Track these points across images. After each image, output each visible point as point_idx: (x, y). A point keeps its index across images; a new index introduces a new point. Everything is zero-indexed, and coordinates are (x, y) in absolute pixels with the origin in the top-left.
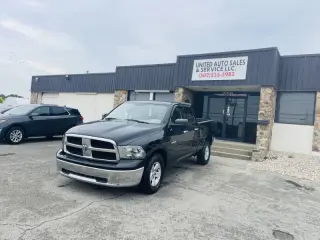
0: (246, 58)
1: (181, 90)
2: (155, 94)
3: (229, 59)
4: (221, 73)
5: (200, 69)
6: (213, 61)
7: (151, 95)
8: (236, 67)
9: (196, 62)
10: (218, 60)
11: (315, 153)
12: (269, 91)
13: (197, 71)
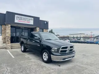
0: (33, 18)
1: (10, 25)
3: (28, 18)
4: (26, 21)
6: (23, 17)
8: (30, 21)
9: (16, 16)
13: (17, 19)
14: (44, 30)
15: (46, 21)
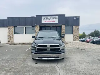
0: (58, 17)
1: (38, 26)
2: (25, 27)
3: (53, 17)
4: (51, 21)
5: (44, 19)
6: (48, 17)
7: (25, 28)
8: (55, 19)
9: (43, 17)
10: (50, 17)
11: (74, 41)
12: (64, 26)
13: (43, 20)
14: (74, 27)
15: (76, 17)
